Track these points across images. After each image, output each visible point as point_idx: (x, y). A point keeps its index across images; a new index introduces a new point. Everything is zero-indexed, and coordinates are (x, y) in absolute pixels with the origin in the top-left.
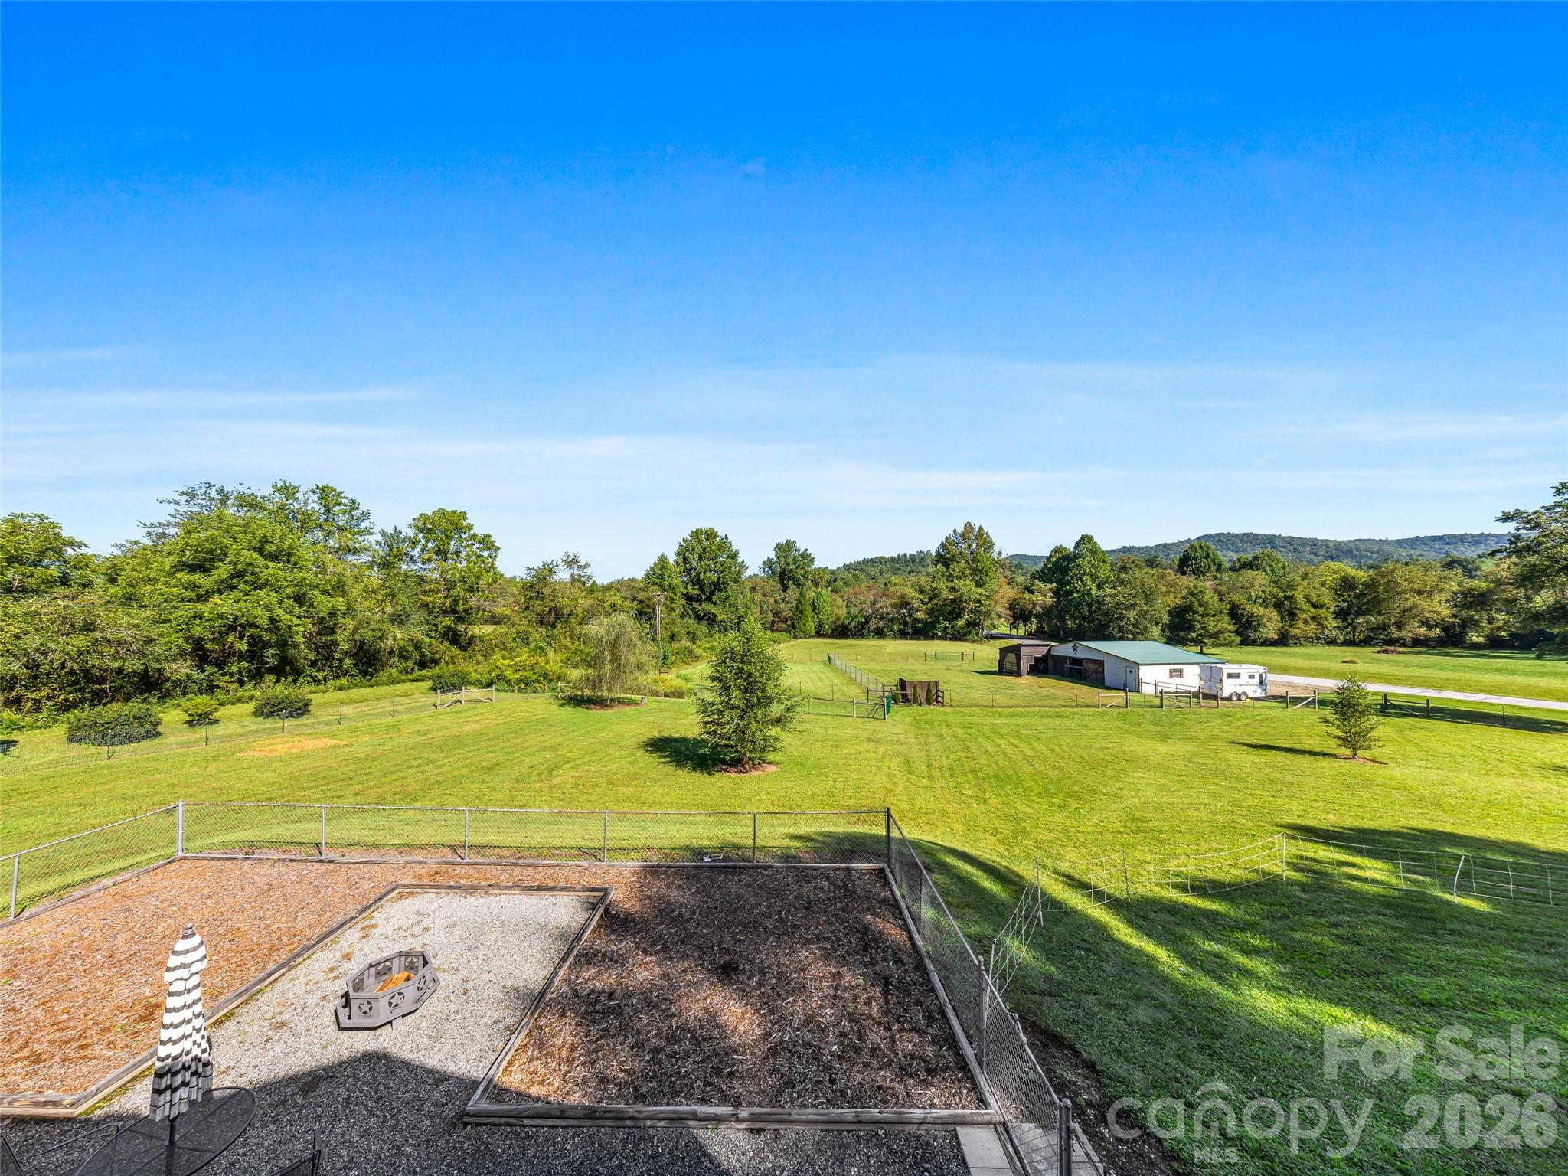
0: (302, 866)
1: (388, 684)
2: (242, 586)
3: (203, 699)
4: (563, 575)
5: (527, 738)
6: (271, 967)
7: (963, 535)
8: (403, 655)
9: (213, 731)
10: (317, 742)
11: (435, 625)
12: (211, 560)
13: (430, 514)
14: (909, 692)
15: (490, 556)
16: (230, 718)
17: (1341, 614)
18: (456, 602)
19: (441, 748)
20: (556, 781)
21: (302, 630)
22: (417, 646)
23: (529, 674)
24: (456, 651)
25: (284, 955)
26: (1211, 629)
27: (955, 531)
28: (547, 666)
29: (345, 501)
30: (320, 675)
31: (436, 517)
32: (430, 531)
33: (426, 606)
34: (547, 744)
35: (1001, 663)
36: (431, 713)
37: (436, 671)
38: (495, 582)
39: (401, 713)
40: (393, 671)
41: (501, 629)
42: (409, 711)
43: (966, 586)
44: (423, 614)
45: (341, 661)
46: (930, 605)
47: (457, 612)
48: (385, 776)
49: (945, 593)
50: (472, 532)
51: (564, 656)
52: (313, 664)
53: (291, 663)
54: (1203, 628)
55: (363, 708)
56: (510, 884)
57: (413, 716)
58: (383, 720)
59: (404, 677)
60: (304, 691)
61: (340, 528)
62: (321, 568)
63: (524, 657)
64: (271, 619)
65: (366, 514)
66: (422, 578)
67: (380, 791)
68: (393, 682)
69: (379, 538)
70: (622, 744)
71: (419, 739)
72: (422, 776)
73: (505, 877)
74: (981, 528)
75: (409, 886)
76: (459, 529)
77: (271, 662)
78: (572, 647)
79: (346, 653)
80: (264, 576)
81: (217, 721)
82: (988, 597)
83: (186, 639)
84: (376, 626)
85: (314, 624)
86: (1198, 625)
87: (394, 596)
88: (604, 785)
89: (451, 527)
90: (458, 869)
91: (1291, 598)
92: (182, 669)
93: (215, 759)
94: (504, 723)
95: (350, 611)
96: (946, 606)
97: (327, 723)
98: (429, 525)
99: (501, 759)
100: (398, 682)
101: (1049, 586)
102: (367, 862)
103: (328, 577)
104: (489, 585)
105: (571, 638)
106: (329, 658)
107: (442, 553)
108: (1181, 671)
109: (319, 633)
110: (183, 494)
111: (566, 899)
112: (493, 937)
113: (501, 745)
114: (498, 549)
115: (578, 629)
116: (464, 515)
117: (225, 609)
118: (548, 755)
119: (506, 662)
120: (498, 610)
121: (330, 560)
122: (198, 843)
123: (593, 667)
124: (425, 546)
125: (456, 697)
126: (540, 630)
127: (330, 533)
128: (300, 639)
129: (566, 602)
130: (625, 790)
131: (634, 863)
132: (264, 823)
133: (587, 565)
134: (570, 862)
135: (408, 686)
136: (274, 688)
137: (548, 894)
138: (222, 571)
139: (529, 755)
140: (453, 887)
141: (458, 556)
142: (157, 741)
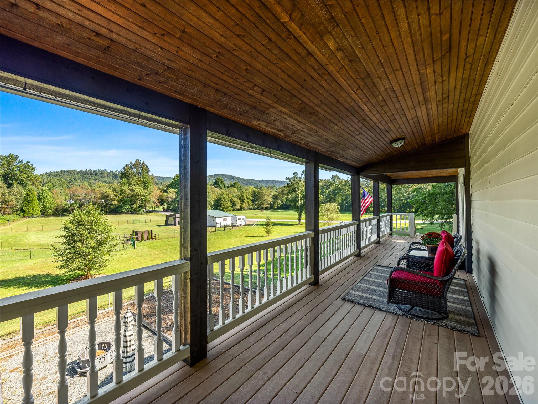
7: (135, 165)
14: (140, 236)
17: (253, 201)
26: (226, 206)
27: (131, 163)
35: (167, 221)
43: (139, 189)
46: (120, 198)
49: (128, 192)
54: (224, 206)
74: (143, 163)
82: (149, 194)
86: (223, 205)
91: (243, 196)
96: (128, 198)
101: (174, 190)
108: (226, 219)
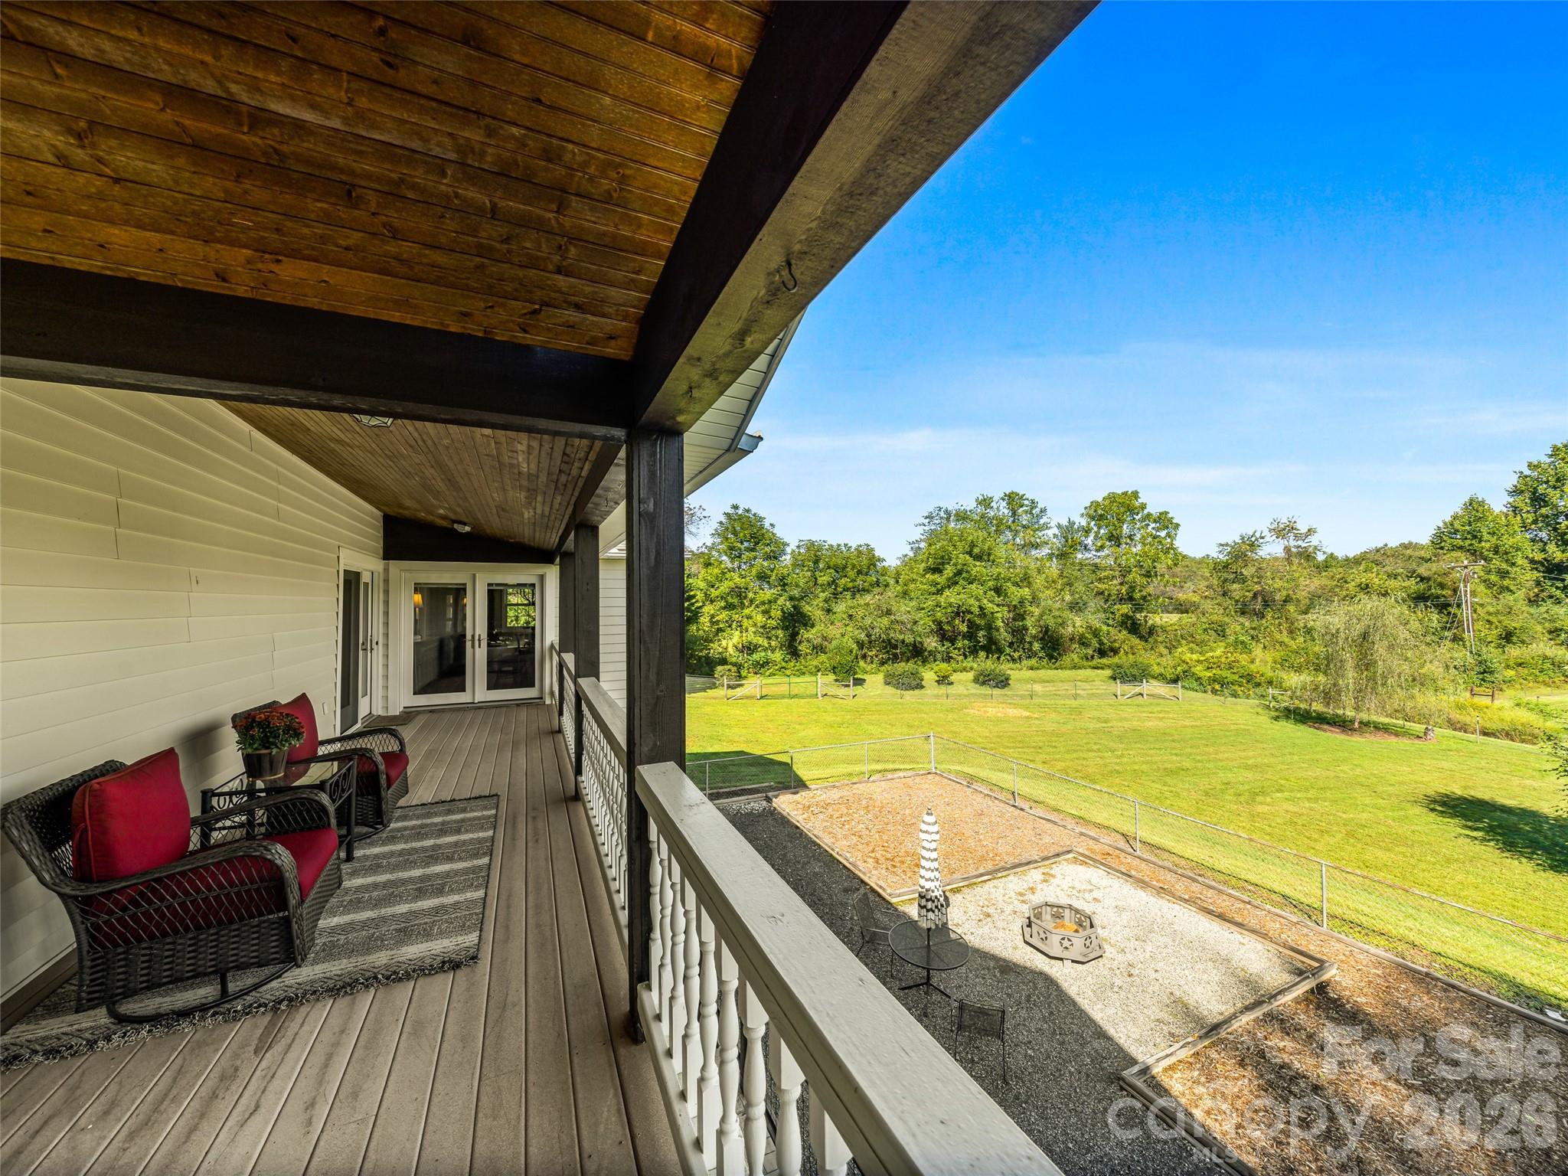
0: (1002, 805)
1: (1070, 669)
2: (962, 582)
3: (944, 666)
4: (1272, 549)
5: (1222, 748)
6: (981, 871)
8: (1083, 643)
9: (951, 690)
10: (1015, 711)
11: (1113, 613)
12: (943, 564)
13: (1100, 500)
15: (1168, 535)
16: (960, 681)
18: (1132, 589)
19: (1121, 738)
20: (1260, 809)
21: (1001, 616)
22: (1096, 633)
23: (1225, 673)
24: (1135, 641)
25: (990, 867)
28: (1252, 667)
29: (1026, 502)
30: (1016, 655)
31: (1107, 503)
32: (1101, 517)
33: (1102, 593)
34: (1250, 762)
36: (1111, 702)
37: (1116, 660)
38: (1176, 565)
39: (1082, 697)
40: (1075, 656)
41: (1187, 619)
42: (1092, 696)
44: (1100, 602)
45: (1030, 643)
47: (1134, 600)
48: (1068, 752)
50: (1146, 512)
51: (1278, 655)
52: (1011, 645)
53: (995, 644)
55: (1050, 688)
56: (1186, 897)
57: (1094, 702)
58: (1067, 702)
59: (1085, 663)
60: (1006, 667)
61: (1024, 527)
62: (1012, 564)
63: (1218, 652)
64: (981, 608)
65: (1043, 511)
66: (1096, 566)
67: (1063, 764)
68: (1075, 667)
69: (1056, 531)
70: (1380, 789)
71: (1099, 725)
72: (1101, 762)
73: (1180, 887)
75: (1082, 855)
76: (1132, 510)
77: (983, 641)
78: (1293, 645)
79: (1034, 637)
80: (973, 573)
81: (952, 683)
83: (934, 621)
84: (1057, 613)
85: (1009, 612)
87: (1070, 585)
88: (1339, 836)
89: (1122, 510)
90: (1129, 859)
92: (931, 643)
93: (952, 710)
94: (1192, 726)
95: (1035, 600)
97: (1022, 697)
98: (1100, 512)
99: (1187, 764)
100: (1080, 668)
102: (1048, 820)
103: (1018, 570)
104: (1169, 568)
105: (1291, 632)
106: (1022, 641)
107: (1115, 539)
109: (1014, 619)
110: (926, 517)
111: (1259, 946)
112: (1165, 939)
113: (1189, 750)
114: (1177, 526)
115: (1301, 621)
116: (1135, 495)
117: (952, 600)
118: (1250, 775)
119: (1195, 657)
120: (1185, 595)
121: (1019, 557)
122: (943, 767)
123: (1325, 673)
124: (1097, 533)
125: (1137, 690)
126: (1242, 620)
127: (1016, 533)
128: (1000, 623)
129: (1278, 584)
130: (1380, 853)
131: (1377, 949)
132: (981, 766)
133: (1311, 532)
134: (1268, 907)
135: (1089, 672)
136: (984, 663)
137: (1234, 928)
138: (949, 571)
139: (1224, 769)
140: (1123, 873)
141: (1131, 540)
142: (923, 691)
